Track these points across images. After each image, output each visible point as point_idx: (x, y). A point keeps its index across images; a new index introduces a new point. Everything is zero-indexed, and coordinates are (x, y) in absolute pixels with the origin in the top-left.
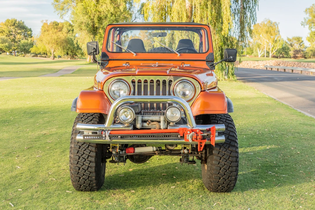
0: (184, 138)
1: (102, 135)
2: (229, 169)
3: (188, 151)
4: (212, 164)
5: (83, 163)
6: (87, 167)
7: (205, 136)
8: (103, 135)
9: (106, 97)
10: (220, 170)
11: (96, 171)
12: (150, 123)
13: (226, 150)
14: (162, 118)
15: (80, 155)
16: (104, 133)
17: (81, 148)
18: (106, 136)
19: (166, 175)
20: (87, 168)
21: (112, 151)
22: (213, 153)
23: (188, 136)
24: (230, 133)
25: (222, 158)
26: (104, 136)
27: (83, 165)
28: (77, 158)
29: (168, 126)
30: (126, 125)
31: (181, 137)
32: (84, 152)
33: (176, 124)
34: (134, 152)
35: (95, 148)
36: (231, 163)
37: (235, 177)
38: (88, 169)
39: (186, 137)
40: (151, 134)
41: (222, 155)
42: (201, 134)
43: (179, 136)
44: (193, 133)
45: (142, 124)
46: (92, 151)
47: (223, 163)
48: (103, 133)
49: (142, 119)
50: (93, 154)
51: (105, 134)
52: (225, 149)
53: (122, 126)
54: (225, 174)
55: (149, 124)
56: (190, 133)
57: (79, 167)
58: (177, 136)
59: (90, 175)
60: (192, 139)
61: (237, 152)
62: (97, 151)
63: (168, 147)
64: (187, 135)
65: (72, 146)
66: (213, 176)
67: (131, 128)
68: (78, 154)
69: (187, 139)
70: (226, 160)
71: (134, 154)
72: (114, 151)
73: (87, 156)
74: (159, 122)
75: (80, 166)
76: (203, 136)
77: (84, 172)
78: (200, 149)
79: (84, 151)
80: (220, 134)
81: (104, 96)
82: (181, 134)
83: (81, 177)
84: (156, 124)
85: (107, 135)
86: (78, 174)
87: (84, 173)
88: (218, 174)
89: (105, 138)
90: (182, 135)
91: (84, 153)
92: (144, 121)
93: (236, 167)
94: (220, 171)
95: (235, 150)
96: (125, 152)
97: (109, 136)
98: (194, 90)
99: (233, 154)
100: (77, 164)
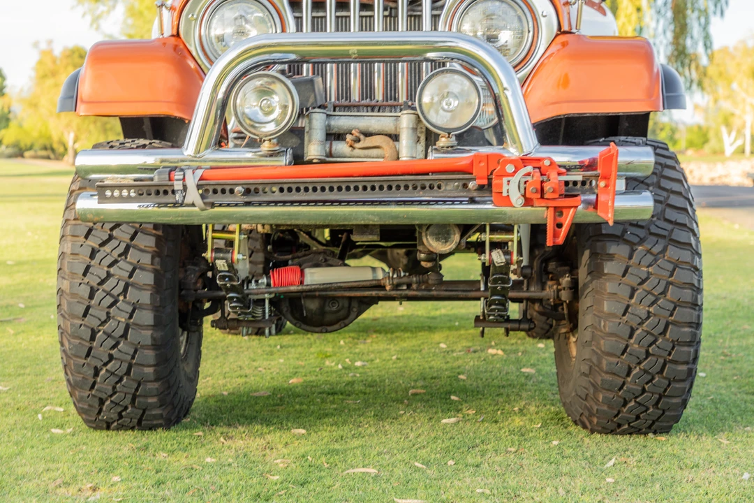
0: (491, 191)
1: (170, 183)
2: (664, 333)
3: (508, 257)
4: (598, 317)
5: (108, 313)
6: (122, 327)
7: (575, 183)
8: (175, 183)
9: (192, 64)
10: (631, 337)
11: (156, 346)
12: (358, 140)
13: (656, 260)
14: (406, 120)
15: (94, 282)
16: (178, 175)
17: (99, 256)
18: (185, 188)
19: (425, 394)
20: (121, 333)
21: (215, 259)
22: (606, 271)
23: (509, 181)
24: (669, 197)
25: (639, 291)
26: (178, 186)
27: (105, 322)
28: (85, 291)
29: (430, 150)
30: (266, 147)
31: (481, 188)
32: (112, 270)
33: (460, 138)
34: (302, 283)
35: (153, 258)
36: (674, 309)
37: (690, 366)
38: (125, 336)
39: (501, 186)
40: (362, 178)
41: (640, 280)
42: (559, 174)
43: (471, 185)
44: (529, 169)
45: (328, 146)
46: (142, 269)
47: (642, 310)
48: (176, 177)
49: (328, 127)
50: (146, 278)
51: (184, 179)
52: (651, 254)
53: (249, 155)
54: (648, 354)
55: (357, 145)
56: (515, 172)
57: (93, 330)
58: (465, 186)
59: (133, 357)
60: (524, 196)
61: (697, 269)
62: (158, 267)
63: (430, 245)
64: (505, 180)
65: (65, 251)
66: (604, 362)
67: (284, 160)
68: (86, 280)
69: (505, 194)
70: (653, 299)
71: (300, 288)
72: (222, 259)
73: (122, 284)
74: (395, 137)
75: (95, 323)
76: (567, 183)
77: (114, 347)
78: (556, 235)
79: (110, 266)
80: (635, 184)
81: (184, 57)
82: (481, 178)
83: (101, 369)
84: (383, 145)
85: (192, 181)
86: (88, 355)
87: (113, 352)
88: (623, 354)
89: (184, 197)
90: (485, 182)
91: (109, 275)
92: (334, 136)
93: (691, 327)
94: (632, 341)
95: (689, 260)
96: (268, 285)
97: (199, 187)
98: (531, 29)
99: (682, 276)
100: (85, 315)
